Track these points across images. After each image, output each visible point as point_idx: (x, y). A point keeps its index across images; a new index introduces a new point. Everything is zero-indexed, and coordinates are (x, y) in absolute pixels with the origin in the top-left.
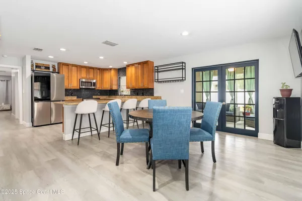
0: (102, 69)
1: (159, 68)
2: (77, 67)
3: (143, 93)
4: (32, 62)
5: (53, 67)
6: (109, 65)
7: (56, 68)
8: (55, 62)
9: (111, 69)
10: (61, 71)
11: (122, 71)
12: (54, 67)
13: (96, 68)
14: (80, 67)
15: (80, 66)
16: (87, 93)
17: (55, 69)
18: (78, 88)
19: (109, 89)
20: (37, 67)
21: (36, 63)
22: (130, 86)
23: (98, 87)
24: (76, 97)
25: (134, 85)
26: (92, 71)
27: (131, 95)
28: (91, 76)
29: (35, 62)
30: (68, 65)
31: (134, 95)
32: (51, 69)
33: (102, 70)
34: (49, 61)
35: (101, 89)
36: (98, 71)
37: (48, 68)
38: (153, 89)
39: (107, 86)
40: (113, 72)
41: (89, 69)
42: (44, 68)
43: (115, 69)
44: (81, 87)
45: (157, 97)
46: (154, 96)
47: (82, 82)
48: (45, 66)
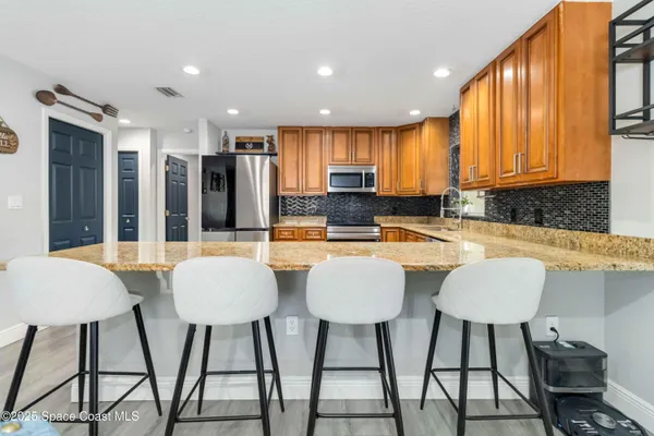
0: (396, 128)
2: (322, 132)
3: (539, 212)
4: (226, 134)
5: (267, 142)
7: (276, 141)
8: (271, 128)
9: (421, 124)
10: (279, 149)
12: (270, 141)
13: (379, 127)
14: (329, 133)
15: (329, 128)
17: (273, 145)
18: (324, 193)
19: (418, 193)
20: (238, 145)
21: (237, 138)
22: (472, 180)
23: (384, 188)
25: (485, 171)
26: (363, 138)
27: (488, 217)
28: (363, 154)
29: (234, 134)
30: (298, 131)
31: (498, 221)
32: (265, 148)
35: (393, 193)
36: (386, 135)
37: (260, 146)
38: (604, 185)
39: (411, 185)
40: (427, 131)
42: (251, 146)
43: (435, 120)
44: (330, 190)
45: (626, 239)
46: (606, 230)
47: (332, 174)
48: (253, 141)
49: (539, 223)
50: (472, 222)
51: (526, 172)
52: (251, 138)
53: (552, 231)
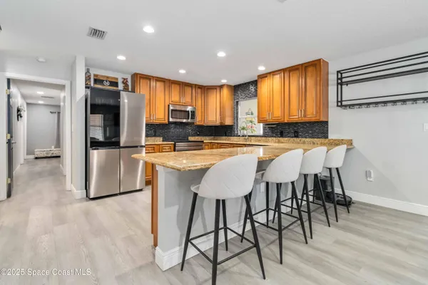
0: (205, 86)
1: (344, 75)
2: (164, 82)
3: (296, 132)
4: (88, 71)
5: (123, 82)
6: (222, 79)
7: (129, 83)
8: (127, 73)
9: (221, 87)
10: (137, 89)
11: (243, 89)
12: (125, 82)
13: (196, 85)
14: (168, 83)
15: (169, 80)
16: (179, 130)
17: (127, 85)
18: (166, 122)
19: (218, 123)
20: (96, 81)
21: (95, 75)
22: (269, 118)
23: (199, 120)
24: (161, 139)
25: (277, 114)
26: (188, 90)
27: (265, 135)
28: (188, 99)
29: (93, 72)
30: (150, 79)
31: (273, 137)
32: (121, 86)
33: (205, 89)
34: (118, 71)
35: (202, 123)
36: (199, 90)
37: (116, 84)
38: (327, 122)
40: (225, 92)
41: (183, 85)
43: (229, 86)
44: (171, 120)
45: (335, 140)
46: (327, 137)
47: (172, 110)
48: (110, 80)
49: (296, 136)
50: (253, 138)
51: (305, 116)
52: (108, 77)
53: (304, 139)
